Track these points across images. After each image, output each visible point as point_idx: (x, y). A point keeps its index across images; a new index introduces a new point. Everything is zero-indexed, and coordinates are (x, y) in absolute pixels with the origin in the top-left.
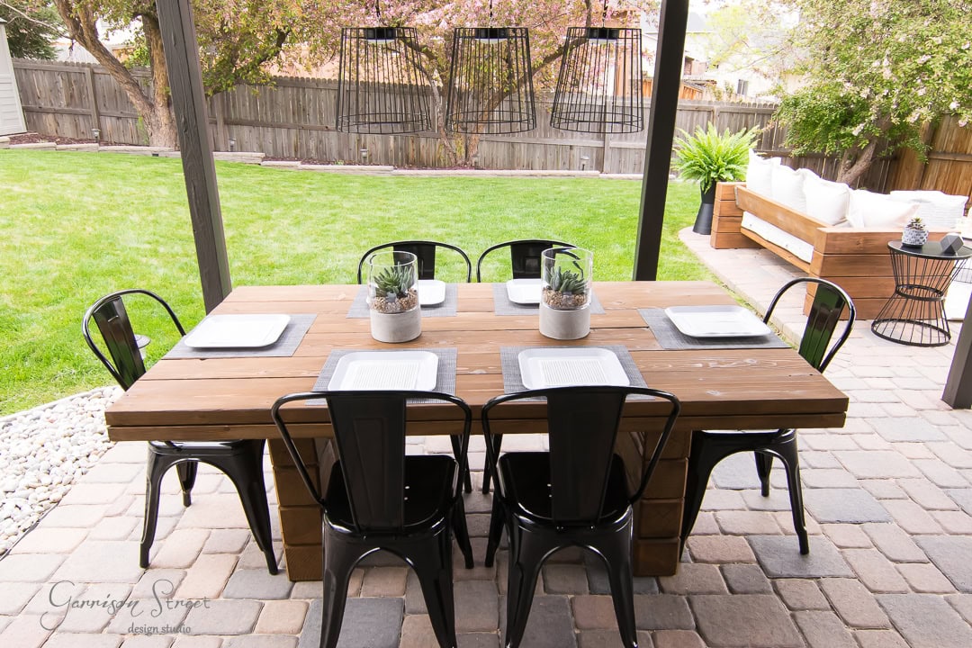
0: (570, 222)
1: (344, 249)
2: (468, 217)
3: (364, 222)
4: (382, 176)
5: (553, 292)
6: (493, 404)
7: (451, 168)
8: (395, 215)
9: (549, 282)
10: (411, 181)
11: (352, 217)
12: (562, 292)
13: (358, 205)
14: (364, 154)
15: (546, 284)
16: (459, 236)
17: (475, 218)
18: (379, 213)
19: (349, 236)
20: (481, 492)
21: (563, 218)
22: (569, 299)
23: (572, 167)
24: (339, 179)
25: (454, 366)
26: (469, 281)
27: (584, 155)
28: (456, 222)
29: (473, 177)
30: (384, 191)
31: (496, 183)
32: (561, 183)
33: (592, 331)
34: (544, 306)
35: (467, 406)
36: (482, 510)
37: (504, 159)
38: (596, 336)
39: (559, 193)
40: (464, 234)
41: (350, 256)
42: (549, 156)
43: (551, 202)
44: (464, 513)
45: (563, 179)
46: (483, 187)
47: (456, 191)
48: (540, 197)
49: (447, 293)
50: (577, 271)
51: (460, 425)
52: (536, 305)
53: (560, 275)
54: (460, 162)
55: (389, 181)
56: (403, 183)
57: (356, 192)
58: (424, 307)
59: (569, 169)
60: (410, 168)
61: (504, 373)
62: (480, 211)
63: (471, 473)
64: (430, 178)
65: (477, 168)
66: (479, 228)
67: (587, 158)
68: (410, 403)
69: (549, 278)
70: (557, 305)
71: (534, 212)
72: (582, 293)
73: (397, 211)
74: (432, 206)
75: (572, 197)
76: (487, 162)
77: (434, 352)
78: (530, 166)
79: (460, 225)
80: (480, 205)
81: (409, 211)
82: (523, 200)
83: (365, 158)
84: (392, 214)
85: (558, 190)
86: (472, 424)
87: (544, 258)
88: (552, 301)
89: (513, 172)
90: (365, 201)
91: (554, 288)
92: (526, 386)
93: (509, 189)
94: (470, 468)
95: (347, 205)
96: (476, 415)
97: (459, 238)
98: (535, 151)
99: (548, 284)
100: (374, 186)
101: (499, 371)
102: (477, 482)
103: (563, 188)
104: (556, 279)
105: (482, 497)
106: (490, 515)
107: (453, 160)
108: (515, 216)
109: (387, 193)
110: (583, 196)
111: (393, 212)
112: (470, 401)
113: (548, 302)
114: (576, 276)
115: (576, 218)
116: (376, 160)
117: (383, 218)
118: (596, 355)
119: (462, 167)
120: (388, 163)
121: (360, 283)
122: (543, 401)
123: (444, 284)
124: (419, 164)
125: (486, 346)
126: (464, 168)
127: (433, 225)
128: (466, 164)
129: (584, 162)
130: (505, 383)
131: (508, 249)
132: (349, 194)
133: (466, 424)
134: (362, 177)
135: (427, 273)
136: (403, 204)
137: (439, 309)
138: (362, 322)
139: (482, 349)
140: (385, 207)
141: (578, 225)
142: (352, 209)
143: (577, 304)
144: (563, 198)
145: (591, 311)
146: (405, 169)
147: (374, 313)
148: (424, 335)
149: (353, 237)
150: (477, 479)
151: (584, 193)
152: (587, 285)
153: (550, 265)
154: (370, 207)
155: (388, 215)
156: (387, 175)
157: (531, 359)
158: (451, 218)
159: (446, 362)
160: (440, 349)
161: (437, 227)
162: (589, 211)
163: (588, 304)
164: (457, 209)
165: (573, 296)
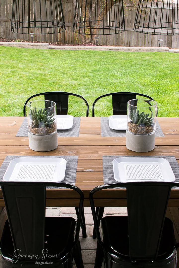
0: (150, 78)
1: (18, 92)
2: (91, 74)
3: (30, 76)
4: (42, 49)
5: (134, 125)
6: (96, 190)
7: (82, 44)
8: (49, 72)
9: (132, 119)
10: (59, 52)
11: (24, 73)
12: (139, 125)
13: (27, 66)
14: (32, 36)
15: (130, 120)
16: (85, 85)
17: (95, 75)
18: (39, 71)
19: (22, 85)
20: (92, 237)
21: (146, 76)
22: (143, 129)
23: (153, 45)
24: (17, 51)
25: (75, 167)
26: (87, 116)
27: (160, 38)
28: (84, 77)
29: (95, 50)
30: (42, 58)
31: (108, 54)
32: (147, 55)
33: (156, 147)
34: (128, 132)
35: (81, 191)
36: (92, 248)
37: (113, 40)
38: (158, 150)
39: (144, 61)
40: (88, 84)
41: (21, 96)
42: (140, 39)
43: (140, 66)
44: (80, 250)
45: (147, 52)
46: (101, 56)
47: (85, 59)
48: (133, 63)
49: (74, 123)
50: (149, 112)
51: (78, 201)
52: (124, 131)
53: (138, 114)
54: (87, 41)
55: (46, 52)
56: (54, 53)
57: (27, 59)
58: (59, 131)
59: (151, 46)
60: (58, 44)
61: (104, 171)
62: (98, 71)
63: (86, 226)
64: (70, 50)
65: (97, 44)
66: (97, 81)
67: (162, 40)
68: (48, 188)
69: (132, 116)
70: (136, 132)
71: (129, 72)
72: (151, 126)
73: (50, 70)
74: (70, 68)
75: (152, 63)
76: (104, 41)
77: (64, 158)
78: (129, 44)
79: (86, 79)
80: (98, 67)
81: (57, 70)
82: (123, 64)
83: (32, 38)
84: (46, 72)
85: (144, 59)
86: (84, 201)
87: (129, 105)
88: (133, 130)
89: (119, 47)
90: (31, 64)
91: (134, 122)
92: (116, 180)
93: (115, 58)
94: (86, 223)
95: (21, 66)
96: (87, 196)
97: (85, 87)
98: (131, 34)
99: (131, 120)
100: (37, 55)
101: (101, 170)
102: (90, 232)
103: (147, 58)
104: (135, 116)
105: (93, 240)
106: (96, 251)
107: (83, 40)
108: (118, 74)
109: (44, 59)
110: (159, 62)
111: (47, 71)
112: (82, 188)
113: (131, 130)
114: (147, 115)
115: (154, 76)
116: (39, 39)
117: (41, 74)
118: (157, 161)
119: (89, 44)
120: (45, 41)
121: (25, 115)
122: (124, 189)
123: (73, 117)
124: (64, 42)
125: (94, 155)
126: (90, 45)
127: (70, 79)
128: (91, 42)
129: (160, 43)
130: (104, 178)
131: (110, 98)
132: (23, 59)
133: (80, 201)
134: (30, 50)
135: (63, 110)
136: (54, 66)
137: (69, 133)
138: (24, 139)
139: (92, 157)
140: (43, 67)
141: (154, 80)
142: (23, 69)
143: (148, 131)
144: (147, 64)
145: (156, 135)
146: (55, 45)
147: (30, 135)
148: (59, 147)
149: (24, 85)
150: (90, 229)
151: (159, 61)
152: (154, 121)
153: (132, 109)
154: (34, 68)
155: (44, 73)
156: (45, 48)
157: (120, 163)
158: (81, 75)
159: (72, 164)
160: (67, 156)
161: (73, 80)
162: (162, 72)
163: (154, 132)
164: (84, 70)
165: (145, 127)
